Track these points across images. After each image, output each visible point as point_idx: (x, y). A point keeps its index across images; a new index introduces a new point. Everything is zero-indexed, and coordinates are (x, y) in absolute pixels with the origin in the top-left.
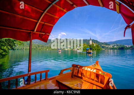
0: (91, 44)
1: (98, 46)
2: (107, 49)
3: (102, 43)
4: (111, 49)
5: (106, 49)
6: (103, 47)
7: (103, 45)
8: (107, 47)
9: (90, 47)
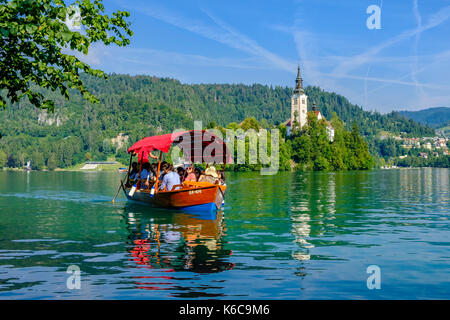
0: (303, 120)
1: (352, 143)
2: (414, 163)
3: (377, 116)
4: (437, 164)
5: (402, 164)
6: (384, 150)
7: (383, 136)
8: (414, 151)
9: (295, 149)
